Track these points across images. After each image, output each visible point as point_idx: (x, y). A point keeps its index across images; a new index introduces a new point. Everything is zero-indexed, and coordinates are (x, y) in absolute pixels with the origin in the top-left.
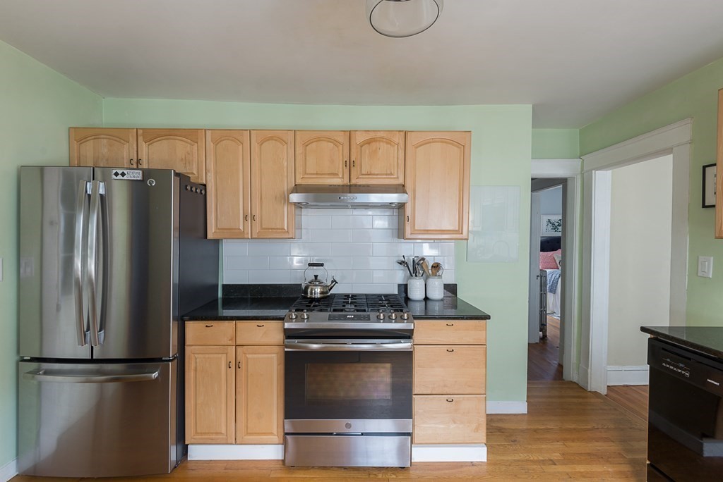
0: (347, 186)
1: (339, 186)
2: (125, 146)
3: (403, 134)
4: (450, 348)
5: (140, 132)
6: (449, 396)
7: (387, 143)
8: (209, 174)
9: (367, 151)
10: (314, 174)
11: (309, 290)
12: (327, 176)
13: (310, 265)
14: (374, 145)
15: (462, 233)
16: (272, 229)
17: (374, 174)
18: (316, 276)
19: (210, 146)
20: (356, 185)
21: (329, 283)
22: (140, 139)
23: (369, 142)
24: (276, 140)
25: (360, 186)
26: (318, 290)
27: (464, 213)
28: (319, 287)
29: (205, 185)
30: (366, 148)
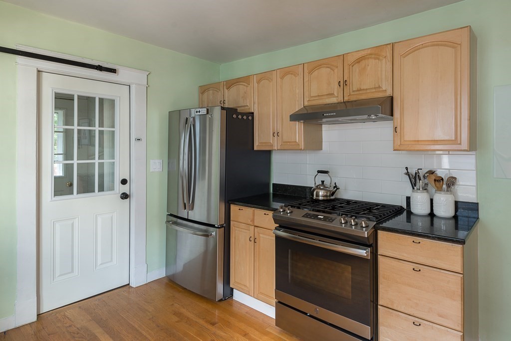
0: (341, 103)
1: (335, 103)
2: (219, 93)
3: (390, 47)
4: (417, 267)
5: (225, 83)
6: (417, 319)
7: (375, 59)
8: (255, 105)
9: (358, 70)
10: (316, 96)
11: (315, 193)
12: (326, 97)
13: (319, 172)
14: (363, 63)
15: (460, 144)
16: (289, 142)
17: (364, 90)
18: (323, 182)
19: (256, 85)
20: (348, 102)
21: (332, 189)
22: (225, 87)
23: (359, 61)
24: (291, 74)
25: (352, 101)
26: (321, 193)
27: (463, 120)
28: (323, 191)
29: (253, 113)
30: (356, 68)
